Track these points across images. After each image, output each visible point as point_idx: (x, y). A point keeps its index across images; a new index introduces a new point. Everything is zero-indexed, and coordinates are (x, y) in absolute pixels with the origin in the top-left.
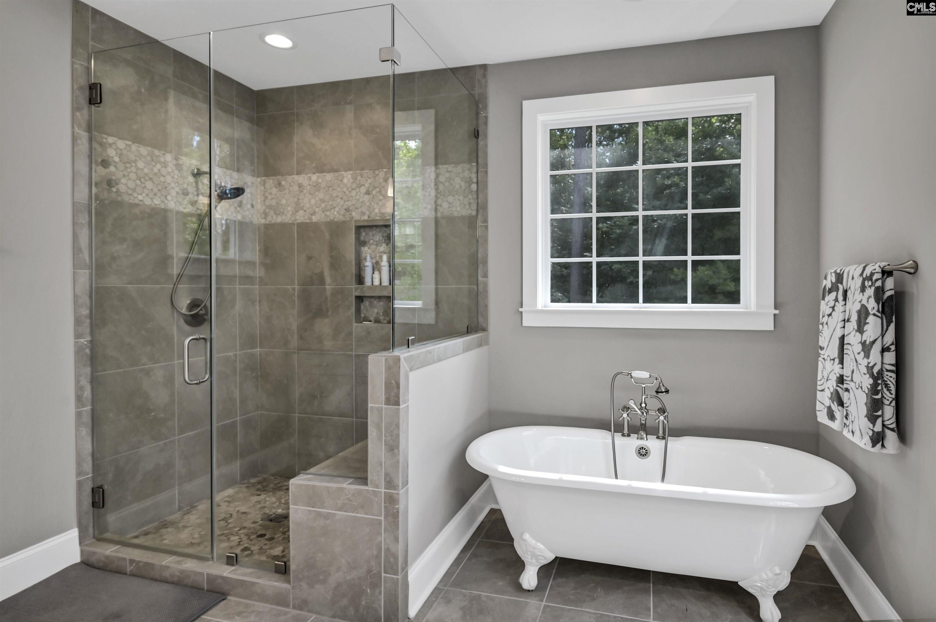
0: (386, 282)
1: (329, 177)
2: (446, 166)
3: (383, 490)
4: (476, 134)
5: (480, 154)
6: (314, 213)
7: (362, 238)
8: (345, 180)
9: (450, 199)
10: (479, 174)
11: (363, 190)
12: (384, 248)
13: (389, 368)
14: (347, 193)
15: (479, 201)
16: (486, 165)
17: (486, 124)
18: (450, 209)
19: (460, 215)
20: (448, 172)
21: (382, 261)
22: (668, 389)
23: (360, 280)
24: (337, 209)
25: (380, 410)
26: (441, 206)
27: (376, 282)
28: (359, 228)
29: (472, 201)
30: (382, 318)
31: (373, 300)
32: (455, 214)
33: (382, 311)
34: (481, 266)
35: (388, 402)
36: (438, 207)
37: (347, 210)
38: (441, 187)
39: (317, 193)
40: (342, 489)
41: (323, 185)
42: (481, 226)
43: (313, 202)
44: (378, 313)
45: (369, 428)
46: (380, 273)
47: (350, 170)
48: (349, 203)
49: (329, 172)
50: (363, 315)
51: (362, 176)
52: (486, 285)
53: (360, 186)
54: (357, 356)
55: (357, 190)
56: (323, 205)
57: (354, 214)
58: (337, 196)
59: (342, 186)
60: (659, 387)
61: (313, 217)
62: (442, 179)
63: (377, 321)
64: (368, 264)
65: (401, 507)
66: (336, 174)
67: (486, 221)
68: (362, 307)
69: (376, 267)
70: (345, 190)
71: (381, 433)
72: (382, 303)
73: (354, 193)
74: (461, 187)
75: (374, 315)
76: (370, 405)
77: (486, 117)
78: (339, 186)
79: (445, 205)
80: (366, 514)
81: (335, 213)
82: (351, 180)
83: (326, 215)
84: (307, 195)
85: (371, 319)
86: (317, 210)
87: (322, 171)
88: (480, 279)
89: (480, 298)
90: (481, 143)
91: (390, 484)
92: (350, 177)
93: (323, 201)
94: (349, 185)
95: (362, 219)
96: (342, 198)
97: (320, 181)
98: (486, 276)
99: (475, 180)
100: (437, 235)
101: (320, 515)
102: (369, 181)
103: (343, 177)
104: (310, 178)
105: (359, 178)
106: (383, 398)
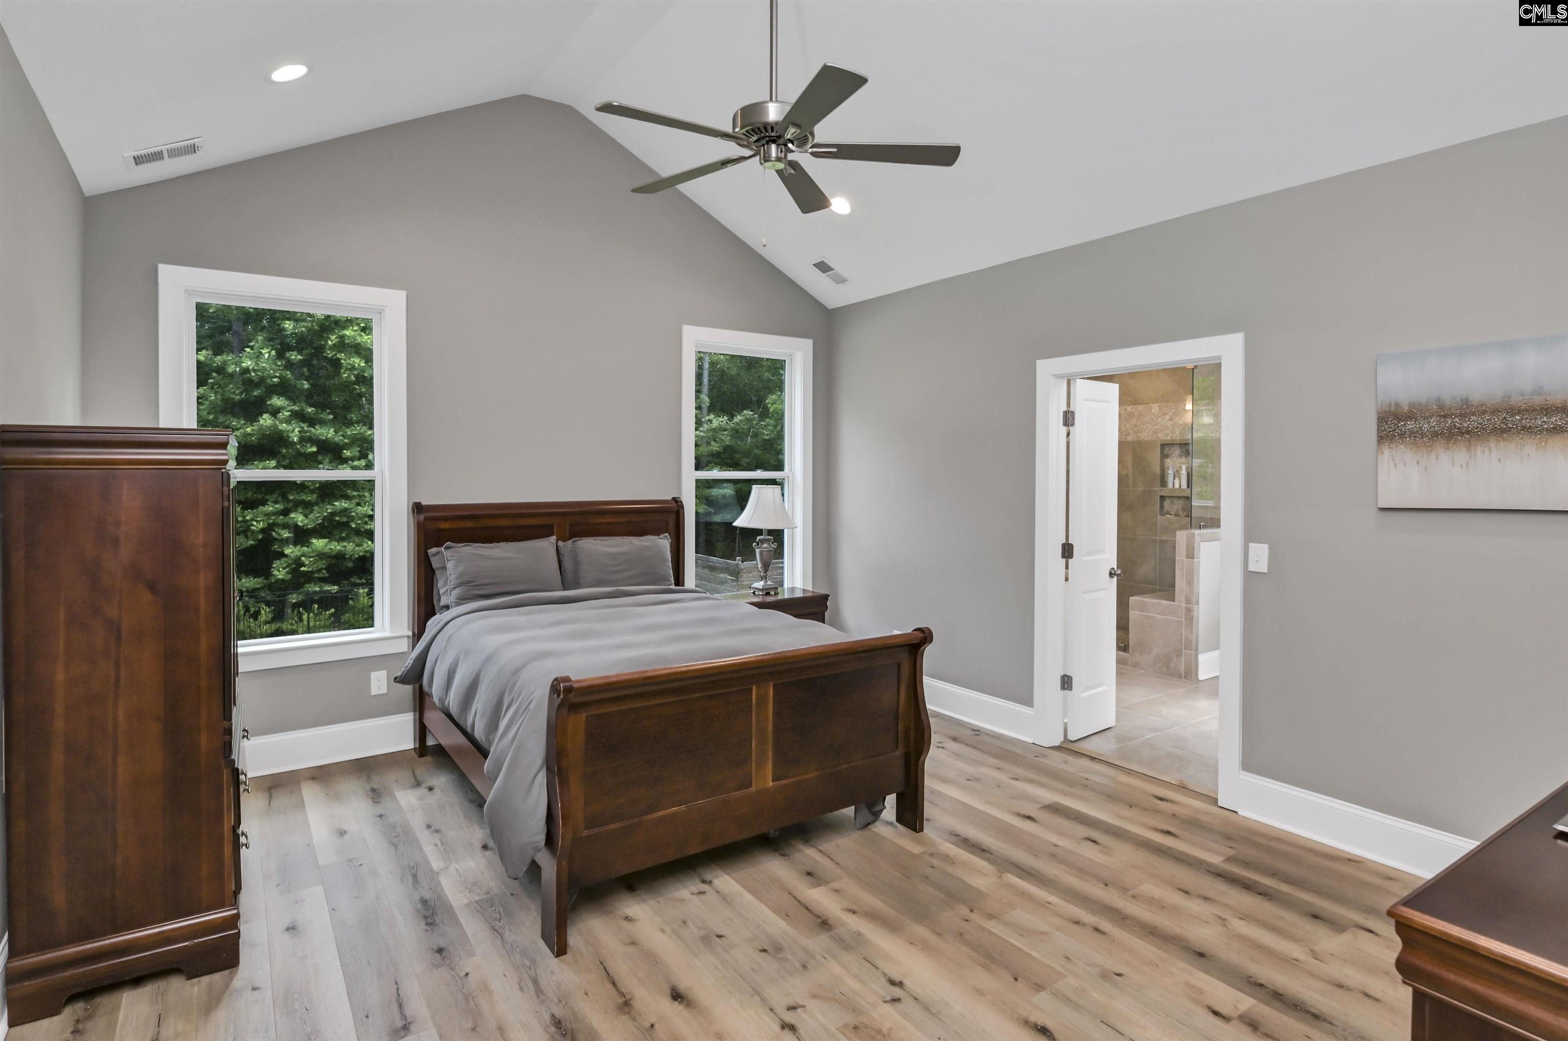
0: (1184, 486)
1: (1140, 408)
3: (1184, 605)
6: (1129, 434)
7: (1165, 452)
8: (1153, 410)
11: (1167, 417)
12: (1184, 460)
13: (1188, 538)
14: (1154, 419)
21: (1181, 470)
23: (1164, 483)
24: (1146, 432)
25: (1183, 561)
27: (1177, 486)
28: (1163, 446)
30: (1180, 513)
31: (1173, 499)
33: (1181, 507)
35: (1188, 557)
37: (1155, 432)
39: (1131, 420)
40: (1159, 603)
41: (1136, 414)
43: (1128, 426)
44: (1177, 509)
45: (1177, 571)
46: (1180, 479)
47: (1157, 402)
48: (1156, 427)
49: (1140, 404)
50: (1165, 510)
51: (1166, 407)
53: (1165, 414)
54: (1161, 541)
55: (1163, 417)
56: (1136, 429)
57: (1159, 435)
58: (1147, 422)
59: (1150, 415)
61: (1128, 437)
63: (1177, 515)
64: (1170, 472)
65: (1195, 615)
66: (1146, 406)
68: (1165, 504)
69: (1177, 474)
70: (1153, 417)
71: (1183, 574)
72: (1181, 502)
73: (1159, 420)
75: (1175, 510)
76: (1177, 558)
78: (1148, 415)
80: (1174, 617)
81: (1145, 434)
82: (1158, 411)
83: (1138, 436)
84: (1124, 421)
85: (1172, 513)
86: (1131, 432)
87: (1136, 404)
91: (1188, 601)
92: (1157, 408)
93: (1135, 425)
94: (1156, 414)
95: (1166, 439)
96: (1150, 424)
97: (1134, 410)
101: (1147, 616)
102: (1172, 411)
103: (1152, 408)
104: (1126, 409)
105: (1164, 409)
106: (1185, 554)
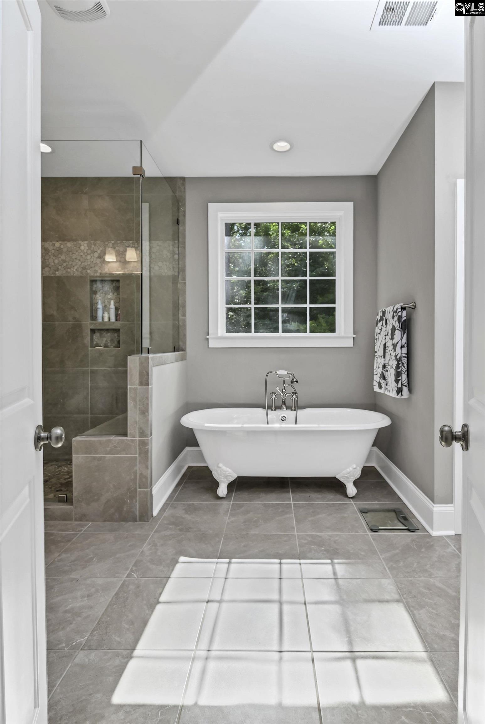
0: (113, 319)
1: (69, 244)
2: (157, 242)
3: (138, 438)
4: (178, 223)
5: (180, 235)
6: (58, 270)
7: (94, 289)
8: (82, 248)
9: (160, 264)
10: (180, 248)
11: (96, 255)
12: (111, 296)
13: (141, 363)
14: (84, 256)
15: (180, 266)
16: (184, 243)
17: (184, 216)
18: (160, 271)
19: (167, 275)
20: (158, 245)
21: (110, 305)
22: (298, 380)
23: (94, 317)
24: (76, 268)
25: (135, 389)
26: (153, 268)
27: (106, 319)
28: (93, 281)
29: (175, 266)
30: (109, 344)
31: (102, 332)
32: (164, 274)
33: (110, 339)
34: (181, 308)
35: (141, 384)
36: (151, 269)
37: (84, 268)
38: (153, 256)
39: (60, 255)
40: (110, 441)
41: (65, 250)
42: (181, 283)
43: (56, 261)
44: (106, 341)
45: (129, 401)
46: (109, 313)
47: (86, 241)
48: (86, 264)
49: (69, 241)
50: (95, 343)
51: (95, 245)
52: (184, 321)
53: (94, 252)
55: (92, 255)
56: (65, 264)
57: (89, 271)
58: (76, 259)
59: (79, 251)
60: (293, 379)
61: (57, 273)
62: (154, 250)
63: (106, 346)
64: (100, 306)
65: (149, 447)
66: (75, 243)
67: (184, 279)
68: (94, 337)
69: (106, 308)
70: (82, 254)
71: (137, 403)
72: (109, 334)
73: (89, 257)
74: (167, 256)
75: (104, 342)
76: (129, 387)
77: (184, 212)
78: (77, 251)
79: (157, 268)
80: (127, 454)
81: (74, 270)
82: (87, 248)
83: (67, 271)
84: (52, 256)
85: (101, 345)
86: (60, 267)
87: (64, 240)
88: (181, 317)
89: (180, 330)
90: (181, 228)
91: (142, 433)
92: (86, 245)
93: (64, 261)
94: (85, 251)
95: (95, 275)
96: (79, 260)
97: (62, 246)
98: (184, 315)
99: (177, 252)
100: (150, 287)
101: (94, 458)
102: (101, 249)
103: (81, 245)
104: (54, 245)
105: (93, 246)
106: (138, 382)
